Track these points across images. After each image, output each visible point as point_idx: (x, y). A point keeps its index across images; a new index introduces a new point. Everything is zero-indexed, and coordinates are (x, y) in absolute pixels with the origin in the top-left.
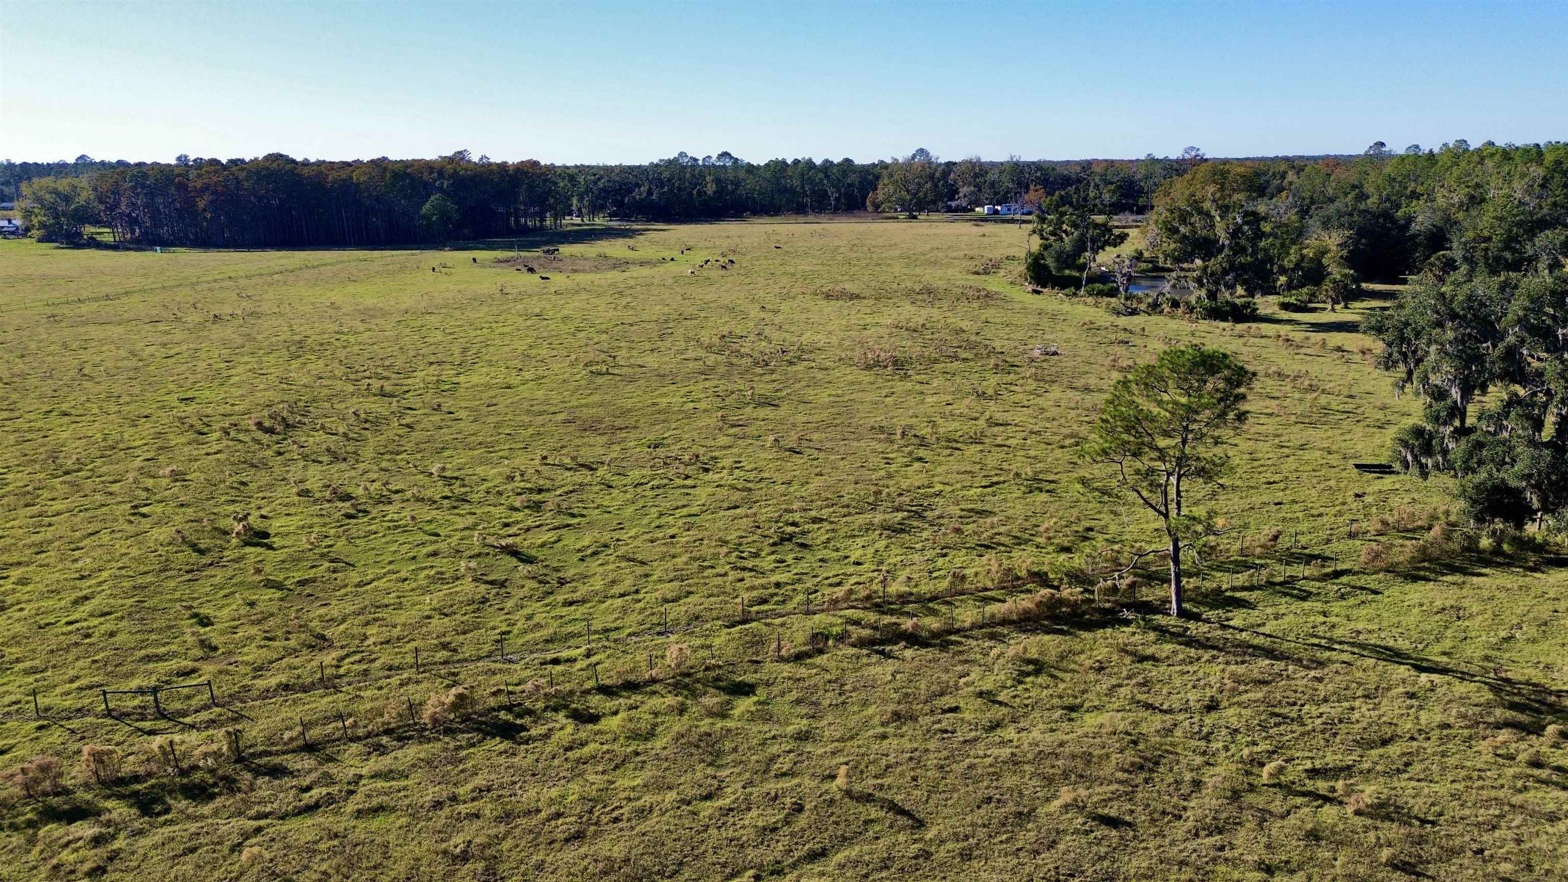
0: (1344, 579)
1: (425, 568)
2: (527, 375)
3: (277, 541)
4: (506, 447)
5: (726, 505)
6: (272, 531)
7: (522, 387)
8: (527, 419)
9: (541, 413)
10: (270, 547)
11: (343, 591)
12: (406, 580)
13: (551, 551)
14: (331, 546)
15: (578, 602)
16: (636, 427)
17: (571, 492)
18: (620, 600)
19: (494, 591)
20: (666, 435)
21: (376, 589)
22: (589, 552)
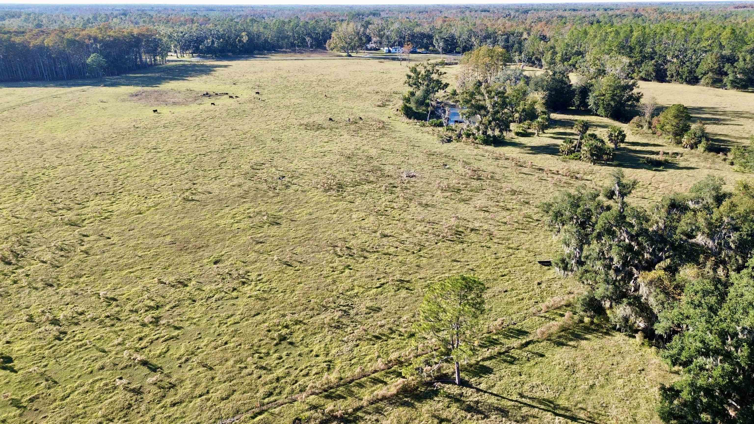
0: (530, 347)
1: (97, 381)
2: (150, 202)
3: (17, 364)
4: (139, 268)
5: (253, 313)
6: (13, 357)
7: (148, 212)
8: (150, 241)
9: (158, 236)
10: (13, 370)
11: (54, 405)
12: (87, 392)
13: (164, 360)
14: (46, 366)
15: (178, 403)
16: (207, 246)
17: (174, 307)
18: (199, 400)
19: (134, 398)
20: (223, 253)
21: (72, 402)
22: (184, 359)
